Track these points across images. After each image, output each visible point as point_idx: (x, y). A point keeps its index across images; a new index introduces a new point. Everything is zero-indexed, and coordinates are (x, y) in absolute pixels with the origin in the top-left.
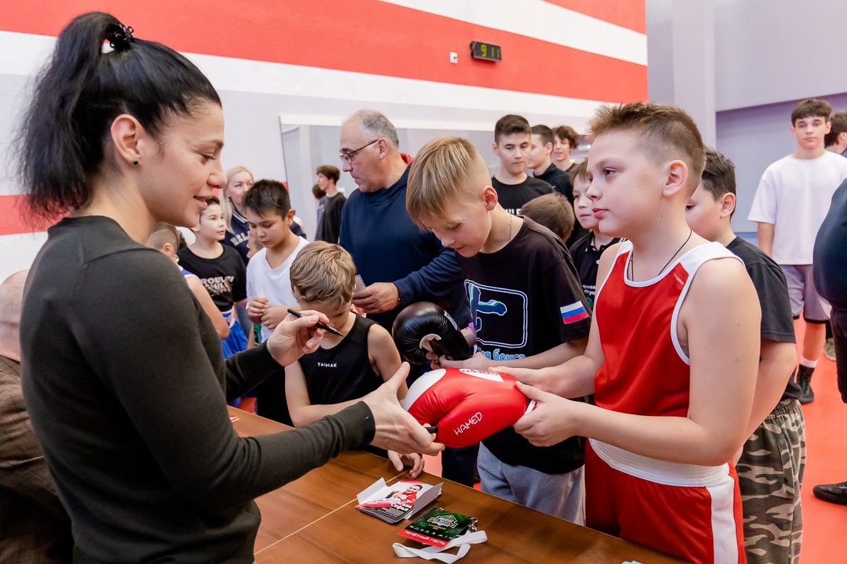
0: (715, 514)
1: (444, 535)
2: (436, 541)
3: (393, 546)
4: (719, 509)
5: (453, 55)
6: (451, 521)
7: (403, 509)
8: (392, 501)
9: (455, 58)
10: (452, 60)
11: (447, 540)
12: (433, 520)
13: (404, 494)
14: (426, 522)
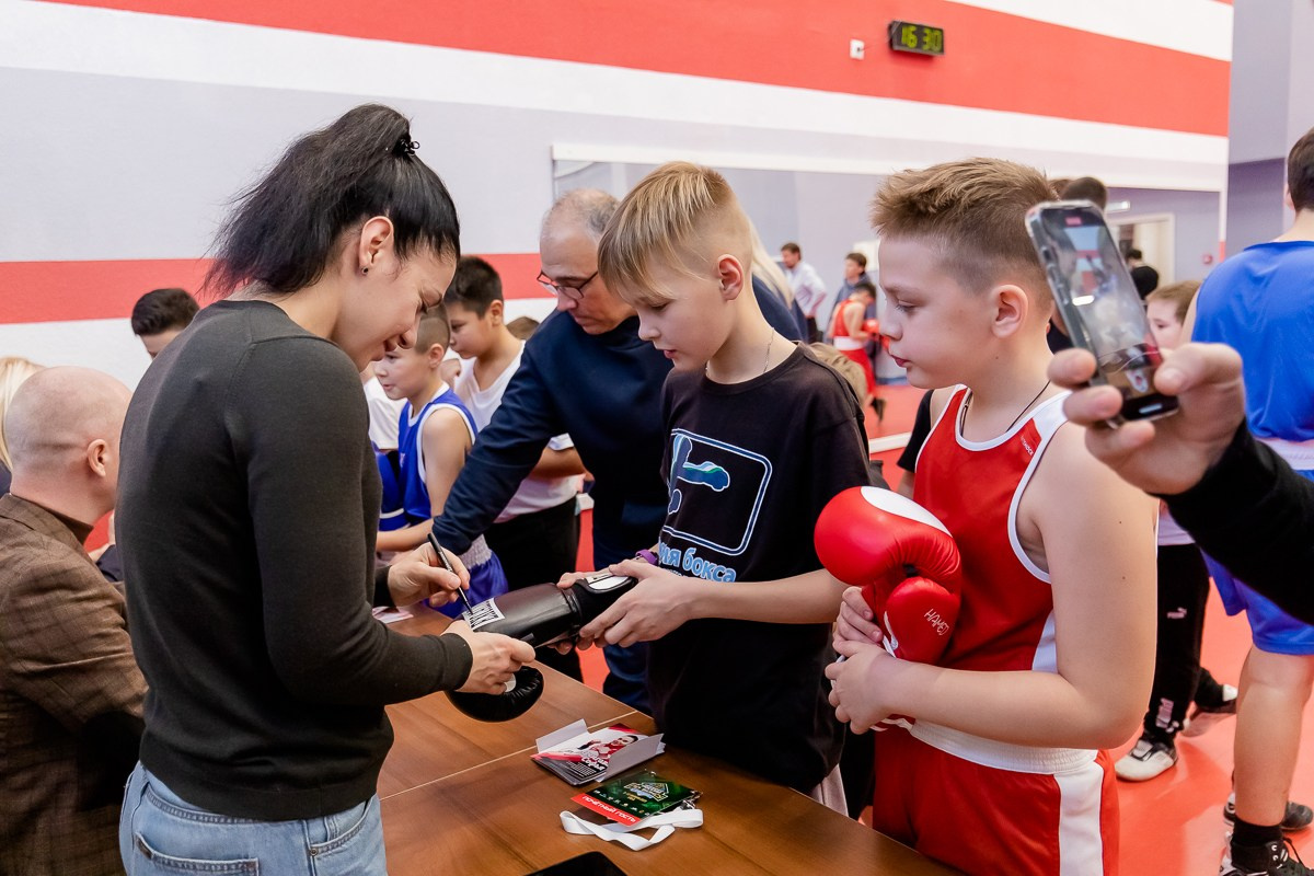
0: (1065, 821)
1: (641, 809)
2: (624, 816)
3: (562, 815)
4: (1073, 814)
5: (856, 45)
6: (659, 791)
7: (597, 766)
8: (586, 754)
9: (859, 49)
10: (854, 53)
11: (641, 816)
12: (634, 787)
13: (606, 746)
14: (622, 788)
